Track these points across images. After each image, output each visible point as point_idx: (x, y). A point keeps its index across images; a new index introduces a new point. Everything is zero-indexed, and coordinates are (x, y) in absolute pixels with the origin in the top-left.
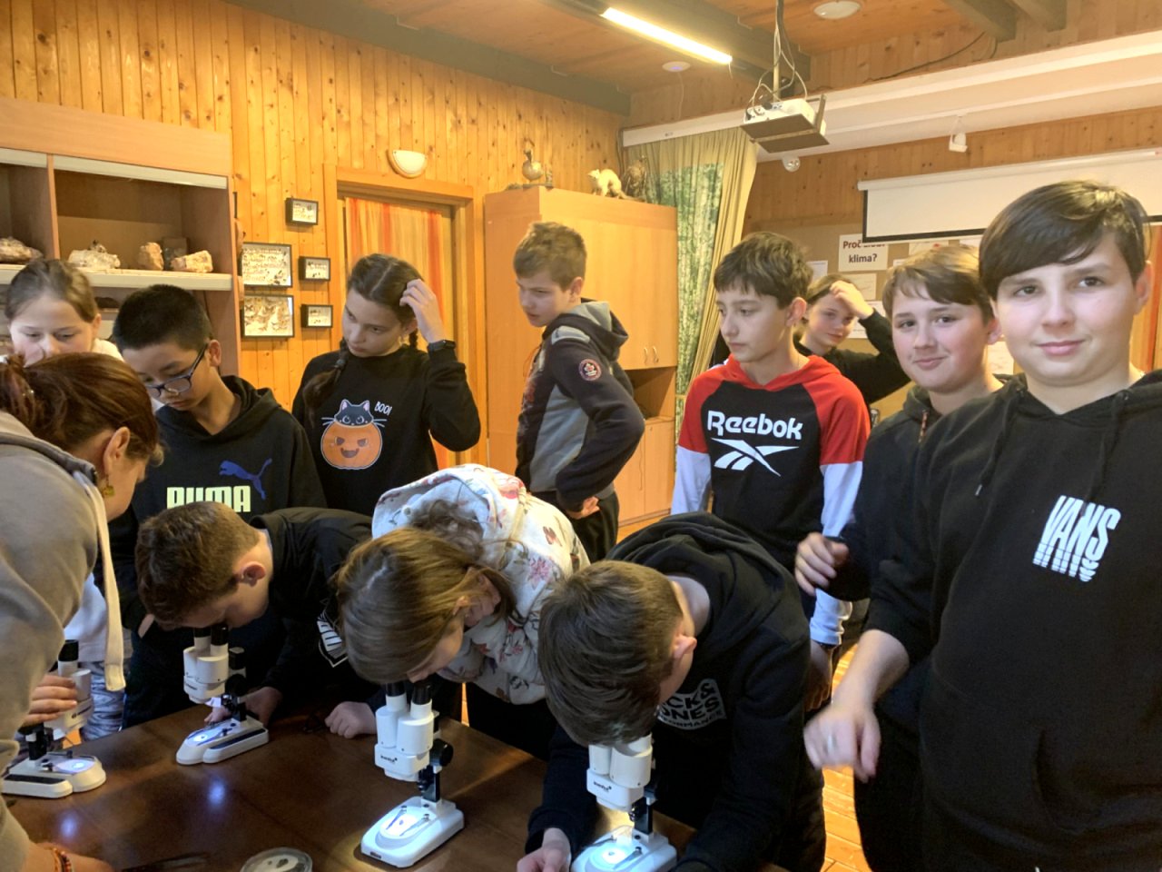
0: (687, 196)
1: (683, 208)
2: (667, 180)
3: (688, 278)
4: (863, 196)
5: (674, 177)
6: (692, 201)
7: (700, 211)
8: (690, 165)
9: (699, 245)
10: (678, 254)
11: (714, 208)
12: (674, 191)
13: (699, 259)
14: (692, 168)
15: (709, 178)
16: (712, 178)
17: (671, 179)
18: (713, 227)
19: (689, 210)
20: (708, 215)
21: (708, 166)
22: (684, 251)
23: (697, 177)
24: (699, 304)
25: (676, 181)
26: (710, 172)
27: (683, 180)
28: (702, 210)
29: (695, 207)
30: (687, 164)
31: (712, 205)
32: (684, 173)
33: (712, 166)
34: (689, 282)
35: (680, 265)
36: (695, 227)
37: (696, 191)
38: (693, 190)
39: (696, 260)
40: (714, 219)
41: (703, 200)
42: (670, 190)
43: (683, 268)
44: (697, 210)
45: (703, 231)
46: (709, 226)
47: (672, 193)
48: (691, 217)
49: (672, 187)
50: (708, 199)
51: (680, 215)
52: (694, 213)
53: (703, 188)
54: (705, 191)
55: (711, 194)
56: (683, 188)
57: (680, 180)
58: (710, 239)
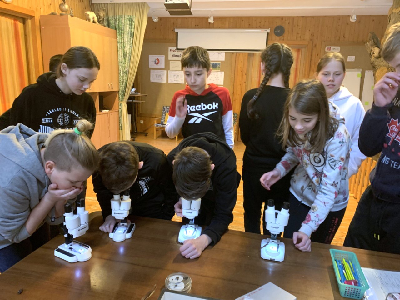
0: (121, 27)
1: (119, 31)
2: (112, 19)
3: (122, 58)
4: (176, 34)
5: (115, 19)
6: (123, 28)
7: (126, 33)
8: (121, 15)
9: (126, 45)
10: (118, 48)
11: (132, 32)
12: (115, 23)
13: (127, 51)
14: (122, 16)
15: (130, 21)
16: (131, 21)
17: (113, 19)
18: (132, 39)
19: (122, 32)
20: (130, 35)
21: (129, 16)
22: (120, 47)
23: (124, 20)
24: (127, 68)
25: (115, 20)
26: (130, 18)
27: (119, 20)
28: (127, 33)
29: (124, 31)
30: (120, 14)
31: (131, 31)
32: (119, 17)
33: (131, 16)
34: (123, 59)
35: (119, 53)
36: (124, 39)
37: (124, 25)
38: (123, 24)
39: (126, 51)
40: (132, 36)
41: (127, 28)
42: (113, 23)
43: (120, 54)
44: (125, 32)
45: (128, 41)
46: (130, 39)
47: (114, 25)
48: (123, 35)
49: (114, 22)
50: (129, 29)
51: (118, 33)
52: (124, 33)
53: (127, 24)
54: (128, 25)
55: (130, 27)
56: (119, 23)
57: (117, 20)
58: (130, 44)
